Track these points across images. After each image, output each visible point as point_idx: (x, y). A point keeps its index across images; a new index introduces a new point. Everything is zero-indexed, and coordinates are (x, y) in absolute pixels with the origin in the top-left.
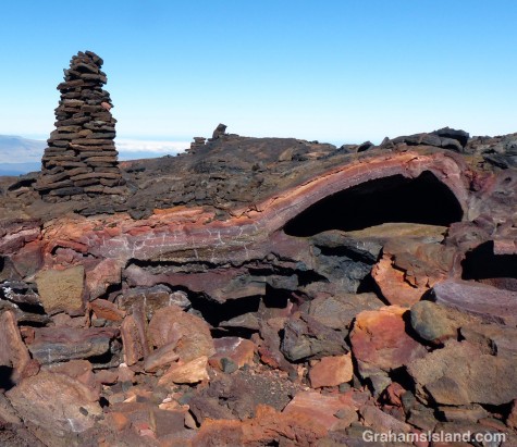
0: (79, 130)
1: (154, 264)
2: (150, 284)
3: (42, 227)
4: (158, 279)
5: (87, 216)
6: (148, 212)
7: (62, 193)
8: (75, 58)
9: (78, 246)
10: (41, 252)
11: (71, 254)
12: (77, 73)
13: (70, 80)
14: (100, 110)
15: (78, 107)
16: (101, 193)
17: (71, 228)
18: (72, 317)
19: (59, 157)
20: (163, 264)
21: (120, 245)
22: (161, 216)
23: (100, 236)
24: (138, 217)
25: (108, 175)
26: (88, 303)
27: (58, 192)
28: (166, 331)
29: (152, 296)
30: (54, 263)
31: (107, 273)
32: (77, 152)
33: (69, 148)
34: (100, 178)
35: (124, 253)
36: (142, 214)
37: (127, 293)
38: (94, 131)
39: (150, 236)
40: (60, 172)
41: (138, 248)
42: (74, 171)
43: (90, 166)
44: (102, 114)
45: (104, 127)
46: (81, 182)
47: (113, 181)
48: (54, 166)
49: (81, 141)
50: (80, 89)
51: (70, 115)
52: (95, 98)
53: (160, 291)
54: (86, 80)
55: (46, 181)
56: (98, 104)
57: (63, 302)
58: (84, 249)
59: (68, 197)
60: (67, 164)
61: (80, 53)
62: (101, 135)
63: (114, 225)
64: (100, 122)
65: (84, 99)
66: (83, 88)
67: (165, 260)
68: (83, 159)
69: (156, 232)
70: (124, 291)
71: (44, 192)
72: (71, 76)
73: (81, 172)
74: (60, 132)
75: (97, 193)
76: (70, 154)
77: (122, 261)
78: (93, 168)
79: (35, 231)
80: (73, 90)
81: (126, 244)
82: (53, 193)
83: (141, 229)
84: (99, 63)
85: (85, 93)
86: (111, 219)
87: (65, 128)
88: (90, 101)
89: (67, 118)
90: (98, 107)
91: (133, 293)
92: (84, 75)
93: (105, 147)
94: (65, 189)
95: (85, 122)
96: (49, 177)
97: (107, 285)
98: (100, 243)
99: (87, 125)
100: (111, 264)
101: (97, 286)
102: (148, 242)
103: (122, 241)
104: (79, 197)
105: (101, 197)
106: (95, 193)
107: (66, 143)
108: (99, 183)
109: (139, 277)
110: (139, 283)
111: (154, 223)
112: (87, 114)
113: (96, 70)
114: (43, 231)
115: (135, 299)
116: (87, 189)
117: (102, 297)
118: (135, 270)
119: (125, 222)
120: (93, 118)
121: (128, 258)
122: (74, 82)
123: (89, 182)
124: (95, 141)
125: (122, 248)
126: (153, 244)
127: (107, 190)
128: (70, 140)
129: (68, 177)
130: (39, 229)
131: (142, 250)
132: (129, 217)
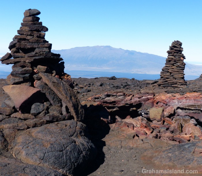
0: (172, 66)
1: (185, 109)
2: (184, 115)
3: (154, 96)
4: (186, 114)
5: (168, 93)
6: (185, 93)
7: (165, 86)
8: (173, 42)
9: (164, 102)
10: (153, 103)
11: (162, 104)
12: (173, 48)
13: (171, 50)
14: (179, 60)
15: (172, 59)
16: (177, 87)
17: (163, 97)
18: (158, 121)
19: (165, 75)
20: (188, 109)
21: (175, 102)
22: (188, 95)
23: (170, 99)
24: (181, 94)
25: (180, 81)
26: (163, 118)
27: (163, 86)
28: (187, 130)
29: (184, 119)
30: (156, 106)
31: (170, 110)
32: (171, 73)
33: (168, 72)
34: (177, 82)
35: (176, 105)
36: (183, 93)
37: (176, 117)
38: (177, 67)
39: (184, 100)
40: (165, 79)
41: (180, 104)
42: (169, 79)
43: (174, 78)
44: (180, 61)
45: (180, 66)
46: (171, 83)
47: (181, 83)
48: (163, 77)
49: (172, 70)
50: (173, 53)
51: (170, 61)
52: (178, 56)
53: (187, 118)
54: (175, 50)
55: (160, 82)
56: (179, 58)
57: (155, 117)
58: (165, 103)
59: (166, 88)
60: (167, 77)
61: (175, 41)
62: (179, 68)
63: (175, 96)
64: (178, 64)
65: (175, 56)
66: (174, 53)
67: (188, 108)
68: (172, 76)
69: (186, 99)
70: (175, 116)
71: (159, 85)
72: (171, 48)
73: (171, 80)
74: (166, 67)
75: (176, 87)
76: (168, 74)
77: (175, 108)
78: (175, 79)
79: (152, 96)
80: (171, 53)
81: (177, 102)
82: (161, 86)
83: (182, 98)
84: (181, 44)
85: (175, 54)
86: (174, 95)
87: (167, 66)
88: (176, 57)
89: (169, 62)
90: (179, 59)
91: (178, 117)
92: (175, 48)
93: (180, 72)
94: (166, 85)
95: (174, 64)
96: (161, 80)
97: (170, 114)
98: (170, 102)
99: (175, 65)
100: (172, 108)
101: (166, 113)
102: (183, 102)
103: (176, 101)
104: (169, 88)
105: (177, 88)
106: (175, 87)
107: (167, 70)
108: (176, 84)
109: (181, 113)
110: (180, 115)
111: (186, 97)
112: (175, 61)
113: (179, 47)
114: (155, 97)
115: (179, 119)
116: (173, 85)
117: (167, 117)
118: (179, 111)
119: (178, 96)
120: (177, 63)
121: (177, 106)
122: (172, 50)
123: (174, 83)
124: (176, 70)
125: (176, 104)
126: (185, 103)
127: (179, 86)
128: (169, 69)
129: (167, 81)
130: (153, 96)
131: (181, 104)
132: (179, 94)
